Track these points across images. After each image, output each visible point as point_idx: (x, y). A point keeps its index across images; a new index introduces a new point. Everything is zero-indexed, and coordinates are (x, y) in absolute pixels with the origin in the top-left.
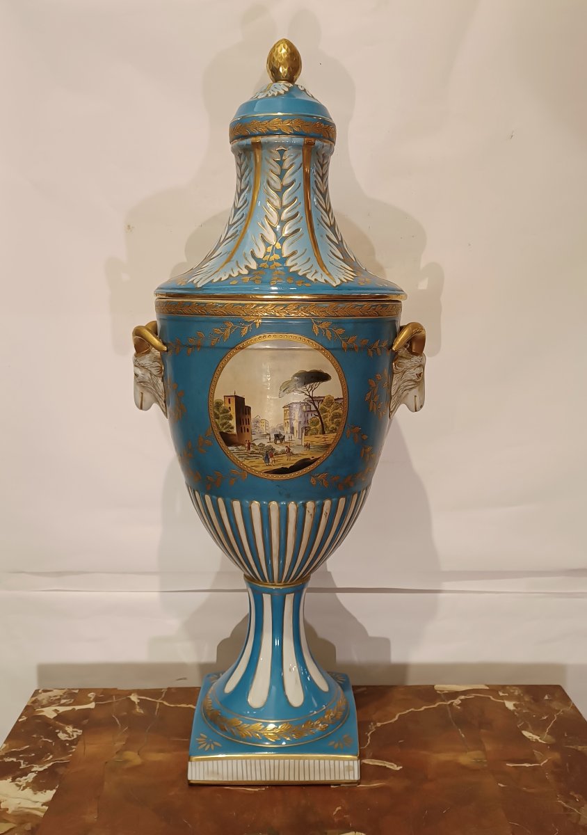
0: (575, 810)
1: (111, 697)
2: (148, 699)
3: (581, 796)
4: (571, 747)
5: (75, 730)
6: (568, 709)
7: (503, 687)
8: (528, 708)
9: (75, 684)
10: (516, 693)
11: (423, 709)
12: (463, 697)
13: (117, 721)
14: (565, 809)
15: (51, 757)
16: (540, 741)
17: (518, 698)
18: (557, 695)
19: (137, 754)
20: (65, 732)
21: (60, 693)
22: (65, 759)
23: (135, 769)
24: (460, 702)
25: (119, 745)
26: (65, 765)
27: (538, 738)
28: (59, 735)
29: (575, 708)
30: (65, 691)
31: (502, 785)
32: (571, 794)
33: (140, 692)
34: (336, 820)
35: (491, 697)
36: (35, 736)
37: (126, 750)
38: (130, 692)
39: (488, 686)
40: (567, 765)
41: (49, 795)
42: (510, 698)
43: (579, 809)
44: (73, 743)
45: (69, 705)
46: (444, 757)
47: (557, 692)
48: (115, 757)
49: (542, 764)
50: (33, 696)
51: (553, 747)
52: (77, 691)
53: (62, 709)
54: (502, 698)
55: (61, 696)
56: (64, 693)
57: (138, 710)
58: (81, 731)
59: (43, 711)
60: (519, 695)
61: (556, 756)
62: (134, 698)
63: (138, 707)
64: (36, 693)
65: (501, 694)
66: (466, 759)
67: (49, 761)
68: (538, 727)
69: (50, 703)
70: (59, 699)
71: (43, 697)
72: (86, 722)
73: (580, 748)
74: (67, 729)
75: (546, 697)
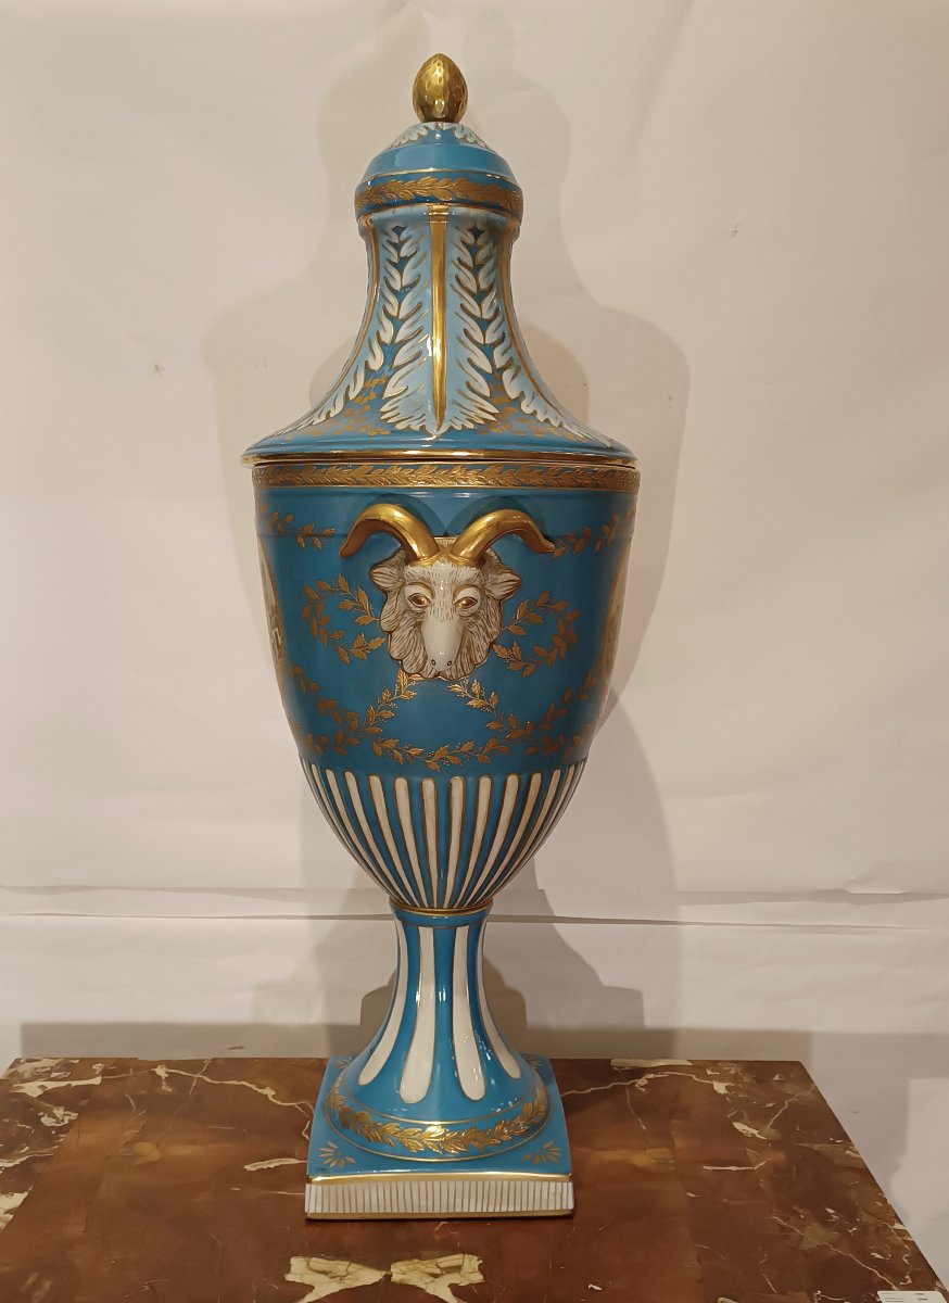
0: (797, 1230)
1: (126, 1070)
2: (182, 1073)
3: (808, 1212)
4: (803, 1144)
5: (67, 1112)
6: (807, 1094)
7: (714, 1064)
8: (747, 1092)
9: (75, 1053)
10: (733, 1072)
11: (589, 1091)
12: (651, 1076)
13: (131, 1101)
14: (782, 1228)
15: (27, 1148)
16: (758, 1136)
17: (735, 1078)
18: (792, 1075)
19: (154, 1146)
20: (53, 1116)
21: (52, 1063)
22: (46, 1152)
23: (150, 1166)
24: (646, 1082)
25: (130, 1134)
26: (46, 1159)
27: (755, 1132)
28: (43, 1120)
29: (818, 1093)
30: (57, 1061)
31: (692, 1195)
32: (795, 1208)
33: (169, 1064)
34: (437, 1238)
35: (694, 1077)
36: (6, 1120)
37: (138, 1141)
38: (156, 1064)
39: (691, 1061)
40: (795, 1169)
41: (17, 1199)
42: (720, 1079)
43: (802, 1228)
44: (64, 1130)
45: (63, 1080)
46: (611, 1156)
47: (795, 1071)
48: (122, 1150)
49: (756, 1167)
50: (11, 1067)
51: (776, 1145)
52: (77, 1061)
53: (50, 1085)
54: (710, 1078)
55: (52, 1067)
56: (57, 1065)
57: (164, 1088)
58: (76, 1114)
59: (22, 1088)
60: (736, 1074)
61: (780, 1157)
62: (161, 1072)
63: (164, 1083)
64: (17, 1062)
65: (709, 1072)
66: (642, 1159)
67: (24, 1154)
68: (758, 1116)
69: (35, 1077)
70: (50, 1072)
71: (26, 1069)
72: (85, 1102)
73: (816, 1147)
74: (55, 1111)
75: (777, 1078)
